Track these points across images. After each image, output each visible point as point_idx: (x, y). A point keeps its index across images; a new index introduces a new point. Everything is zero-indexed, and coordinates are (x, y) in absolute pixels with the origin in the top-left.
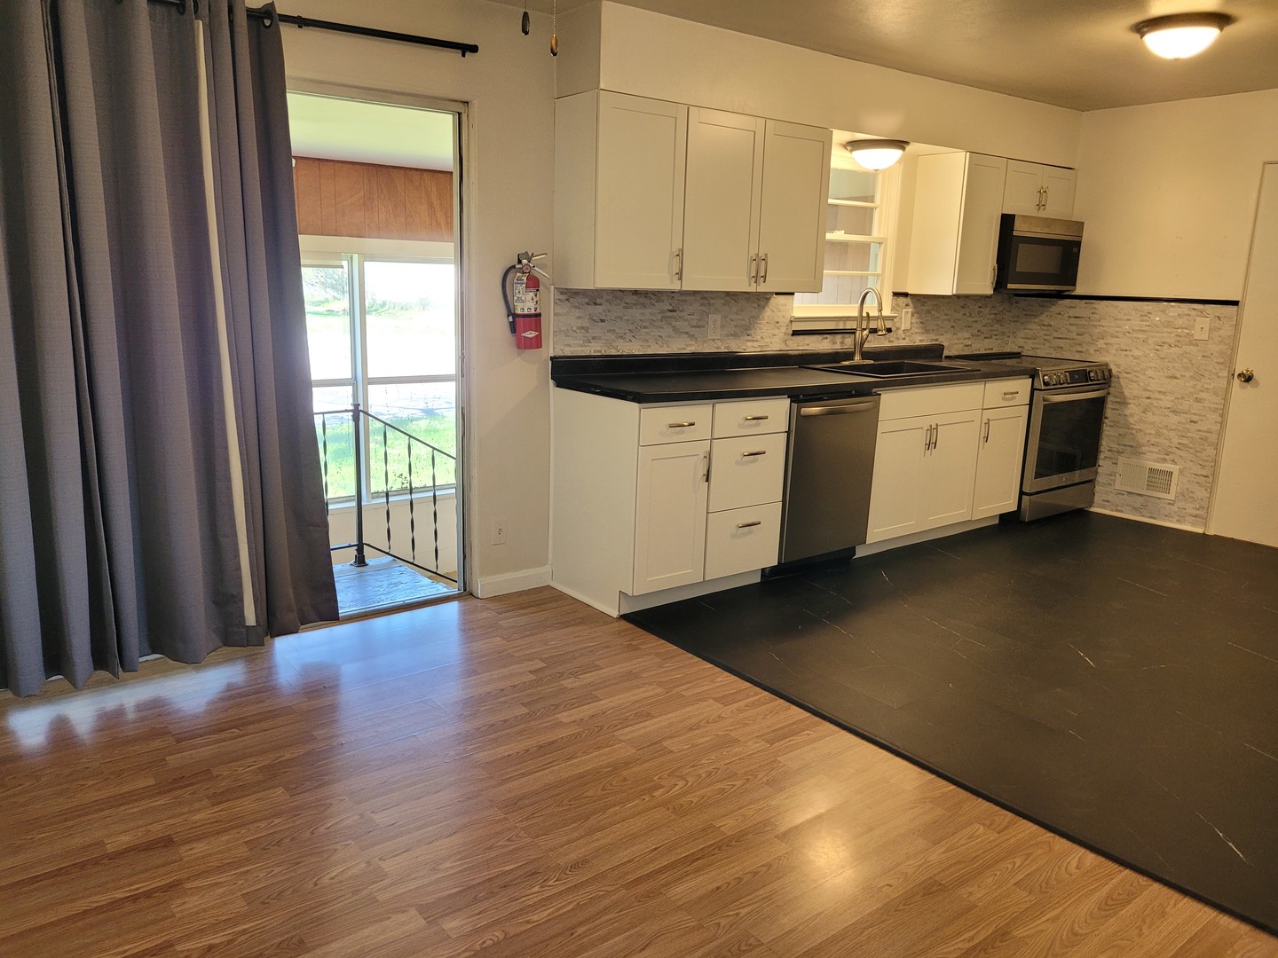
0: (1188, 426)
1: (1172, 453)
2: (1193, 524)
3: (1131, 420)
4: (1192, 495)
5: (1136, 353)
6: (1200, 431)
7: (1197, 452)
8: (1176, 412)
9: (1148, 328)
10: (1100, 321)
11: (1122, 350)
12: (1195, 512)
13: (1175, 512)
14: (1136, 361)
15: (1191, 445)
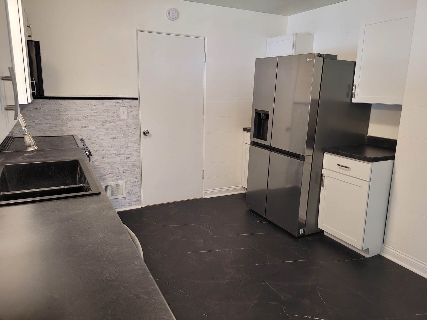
0: (125, 161)
1: (120, 175)
2: (135, 205)
3: (96, 163)
4: (133, 192)
5: (92, 128)
6: (132, 162)
7: (131, 172)
8: (119, 155)
9: (95, 114)
10: (66, 112)
11: (84, 127)
12: (135, 199)
13: (127, 202)
14: (93, 132)
15: (128, 169)
